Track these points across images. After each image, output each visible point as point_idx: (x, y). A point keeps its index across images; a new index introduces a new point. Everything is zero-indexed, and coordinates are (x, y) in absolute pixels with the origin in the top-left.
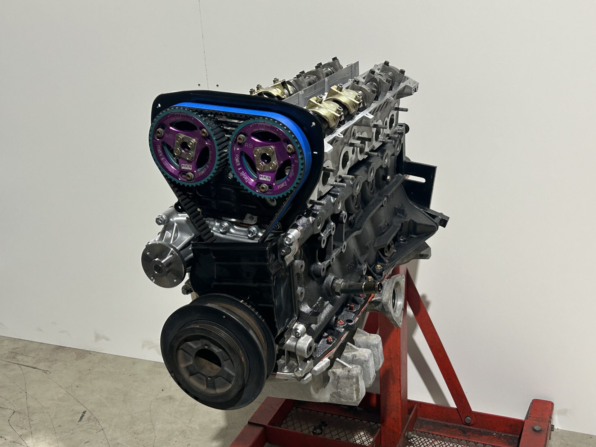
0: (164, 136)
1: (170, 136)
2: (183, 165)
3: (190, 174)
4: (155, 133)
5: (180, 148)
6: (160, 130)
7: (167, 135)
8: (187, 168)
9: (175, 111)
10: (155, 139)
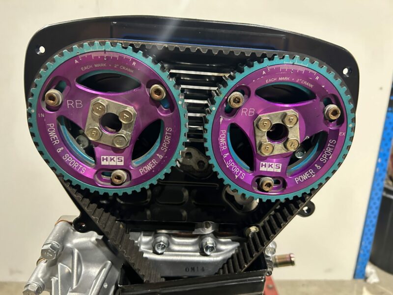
0: (63, 104)
1: (78, 103)
2: (105, 157)
3: (119, 173)
4: (43, 99)
5: (99, 125)
6: (53, 91)
7: (70, 102)
8: (112, 163)
9: (91, 50)
10: (44, 112)
